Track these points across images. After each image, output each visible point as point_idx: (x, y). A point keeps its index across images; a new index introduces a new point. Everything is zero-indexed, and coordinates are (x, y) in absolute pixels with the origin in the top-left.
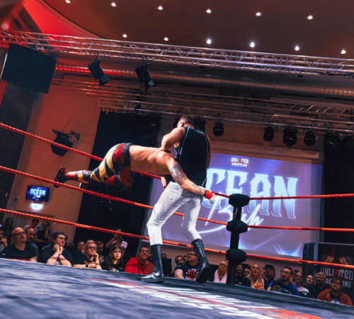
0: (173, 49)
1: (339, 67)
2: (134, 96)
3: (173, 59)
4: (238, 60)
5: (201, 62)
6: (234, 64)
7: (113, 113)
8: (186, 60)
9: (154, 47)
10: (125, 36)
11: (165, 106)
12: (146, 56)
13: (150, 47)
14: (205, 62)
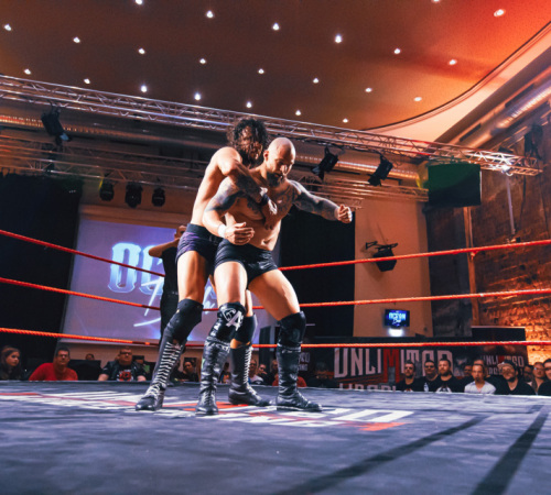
0: (93, 94)
1: (290, 130)
2: (44, 153)
3: (94, 107)
4: (178, 114)
5: (131, 113)
6: (172, 119)
7: (14, 175)
8: (111, 110)
9: (66, 90)
10: (27, 72)
11: (89, 168)
12: (56, 102)
13: (61, 89)
14: (136, 114)
